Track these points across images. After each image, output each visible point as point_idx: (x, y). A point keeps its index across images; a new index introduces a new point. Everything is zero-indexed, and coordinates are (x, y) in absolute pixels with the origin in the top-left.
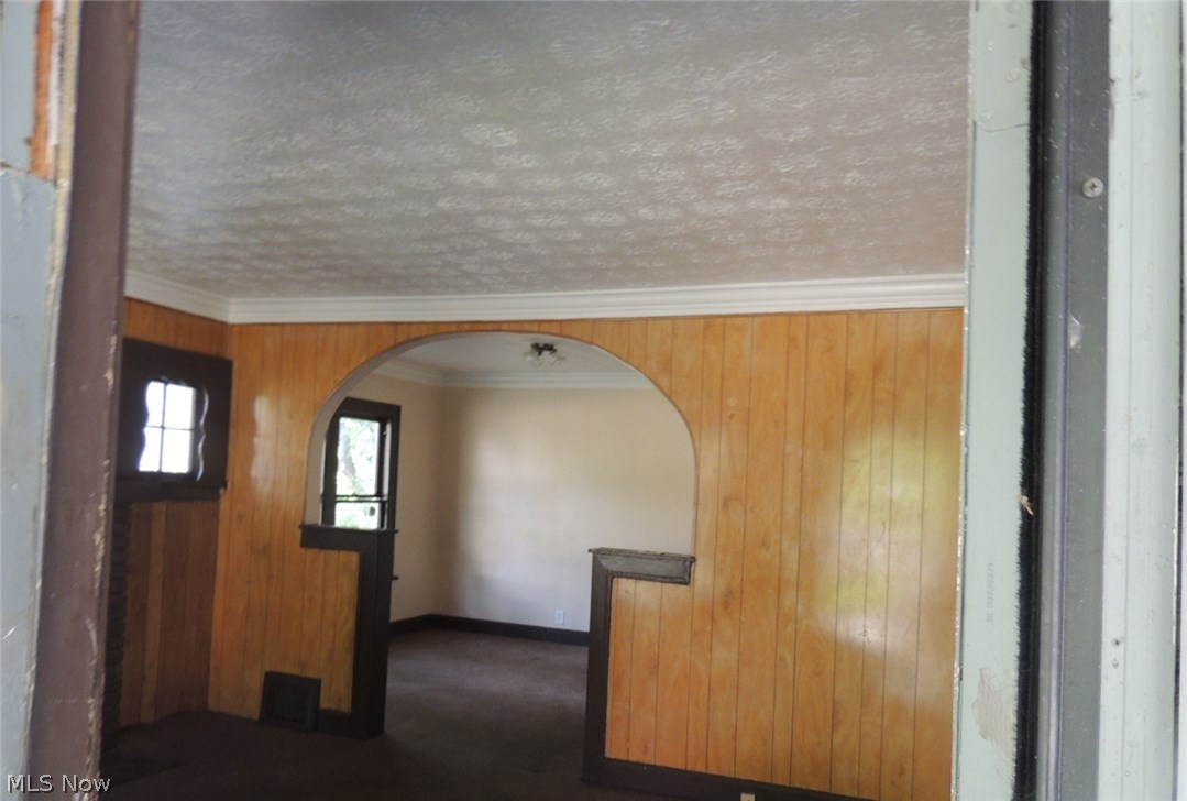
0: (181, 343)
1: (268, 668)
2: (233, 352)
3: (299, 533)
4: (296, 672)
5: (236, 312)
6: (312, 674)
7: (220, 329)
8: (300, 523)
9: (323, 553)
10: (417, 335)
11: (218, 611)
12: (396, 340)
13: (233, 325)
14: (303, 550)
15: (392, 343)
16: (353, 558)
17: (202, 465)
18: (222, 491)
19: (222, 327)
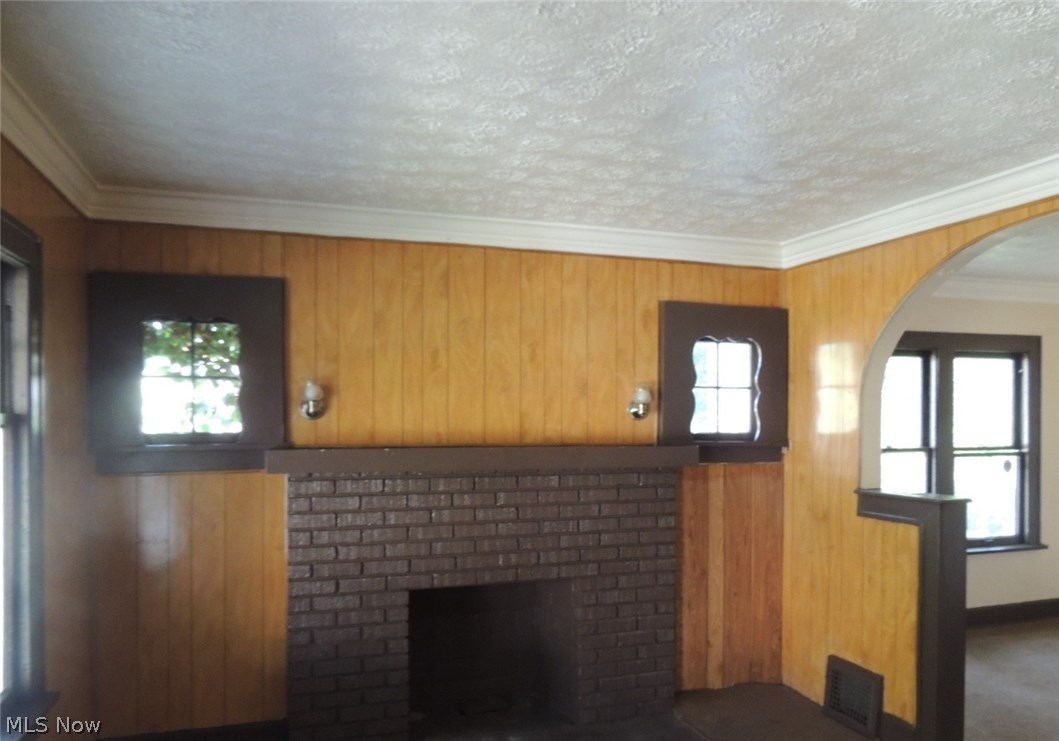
0: (732, 298)
1: (832, 652)
2: (788, 300)
3: (855, 498)
4: (858, 662)
5: (788, 255)
6: (874, 668)
7: (772, 277)
8: (855, 487)
9: (881, 524)
10: (975, 236)
11: (787, 581)
12: (949, 248)
13: (787, 270)
14: (860, 519)
15: (945, 254)
16: (912, 533)
17: (758, 423)
18: (784, 450)
19: (776, 273)
